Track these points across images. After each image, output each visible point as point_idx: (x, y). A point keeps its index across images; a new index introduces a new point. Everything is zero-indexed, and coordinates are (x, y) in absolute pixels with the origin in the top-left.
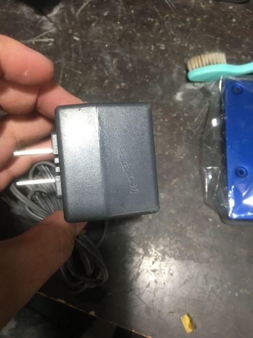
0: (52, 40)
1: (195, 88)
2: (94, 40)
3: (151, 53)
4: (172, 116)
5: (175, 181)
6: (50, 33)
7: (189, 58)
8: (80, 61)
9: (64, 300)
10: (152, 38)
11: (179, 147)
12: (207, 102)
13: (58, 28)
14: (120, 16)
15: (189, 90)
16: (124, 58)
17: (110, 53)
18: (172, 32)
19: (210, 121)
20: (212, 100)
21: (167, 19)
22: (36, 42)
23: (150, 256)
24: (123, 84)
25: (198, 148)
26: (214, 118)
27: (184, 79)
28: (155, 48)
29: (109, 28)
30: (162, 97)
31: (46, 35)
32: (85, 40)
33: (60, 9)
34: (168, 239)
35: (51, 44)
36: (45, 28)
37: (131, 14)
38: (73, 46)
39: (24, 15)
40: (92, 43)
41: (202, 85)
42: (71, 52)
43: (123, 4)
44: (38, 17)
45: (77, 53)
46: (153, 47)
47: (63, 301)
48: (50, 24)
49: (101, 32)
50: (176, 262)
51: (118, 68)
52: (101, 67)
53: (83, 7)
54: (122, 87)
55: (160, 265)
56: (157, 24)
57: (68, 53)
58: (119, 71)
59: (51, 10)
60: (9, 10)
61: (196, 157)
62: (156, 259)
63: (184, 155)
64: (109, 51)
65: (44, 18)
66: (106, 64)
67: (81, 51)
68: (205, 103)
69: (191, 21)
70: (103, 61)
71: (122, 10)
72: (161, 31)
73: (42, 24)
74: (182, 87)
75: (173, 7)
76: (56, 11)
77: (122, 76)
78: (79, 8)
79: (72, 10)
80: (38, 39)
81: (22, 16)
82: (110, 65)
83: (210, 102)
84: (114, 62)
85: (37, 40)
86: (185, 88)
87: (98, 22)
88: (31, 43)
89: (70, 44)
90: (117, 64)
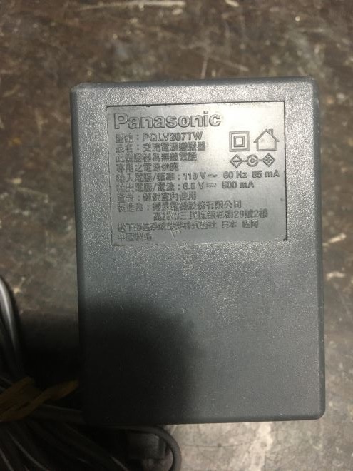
0: (180, 3)
2: (270, 7)
8: (243, 47)
16: (338, 45)
17: (305, 33)
24: (341, 97)
32: (251, 7)
35: (178, 12)
38: (225, 16)
40: (266, 13)
42: (222, 27)
45: (236, 30)
51: (327, 63)
52: (290, 59)
54: (340, 103)
57: (214, 29)
58: (330, 70)
64: (303, 30)
66: (299, 53)
67: (243, 27)
70: (292, 49)
77: (337, 80)
82: (308, 56)
84: (317, 51)
85: (149, 3)
88: (136, 8)
89: (220, 12)
90: (323, 56)
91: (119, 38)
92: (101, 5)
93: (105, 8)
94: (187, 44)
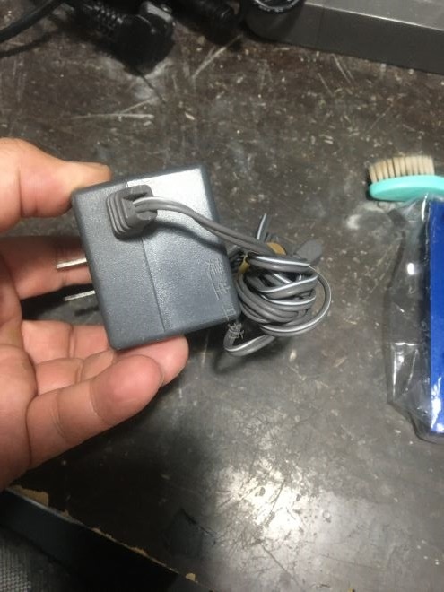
0: (150, 116)
1: (380, 210)
2: (219, 121)
3: (310, 148)
4: (340, 254)
5: (341, 361)
6: (148, 105)
7: (373, 161)
8: (194, 154)
9: (145, 550)
10: (313, 124)
11: (349, 304)
12: (400, 235)
13: (161, 98)
14: (262, 85)
15: (370, 212)
16: (266, 154)
17: (242, 143)
18: (346, 117)
19: (404, 267)
20: (408, 232)
21: (339, 95)
22: (123, 118)
23: (293, 486)
24: (262, 196)
25: (382, 309)
26: (410, 262)
27: (362, 194)
28: (316, 141)
29: (244, 104)
30: (325, 221)
31: (141, 108)
32: (204, 121)
33: (166, 67)
34: (325, 459)
35: (148, 123)
36: (140, 96)
37: (281, 83)
38: (183, 128)
39: (107, 71)
40: (215, 126)
41: (393, 206)
42: (180, 138)
43: (268, 66)
44: (130, 77)
45: (190, 141)
46: (313, 139)
47: (142, 552)
48: (149, 91)
49: (231, 110)
50: (336, 499)
51: (256, 169)
52: (228, 166)
53: (203, 67)
54: (260, 201)
55: (310, 502)
56: (322, 102)
57: (174, 139)
58: (257, 175)
59: (151, 68)
60: (84, 62)
61: (377, 324)
62: (303, 493)
63: (358, 318)
64: (241, 141)
65: (139, 80)
66: (236, 161)
67: (196, 138)
68: (396, 236)
69: (377, 101)
70: (230, 157)
71: (266, 76)
72: (328, 115)
73: (135, 89)
74: (359, 208)
75: (349, 77)
76: (159, 70)
77: (260, 182)
78: (197, 68)
79: (186, 70)
80: (128, 112)
81: (103, 75)
82: (242, 162)
83: (404, 235)
84: (249, 159)
85: (126, 115)
86: (364, 210)
87: (227, 93)
88: (116, 119)
89: (180, 124)
90: (253, 162)
91: (101, 144)
92: (89, 115)
93: (92, 119)
94: (152, 151)
